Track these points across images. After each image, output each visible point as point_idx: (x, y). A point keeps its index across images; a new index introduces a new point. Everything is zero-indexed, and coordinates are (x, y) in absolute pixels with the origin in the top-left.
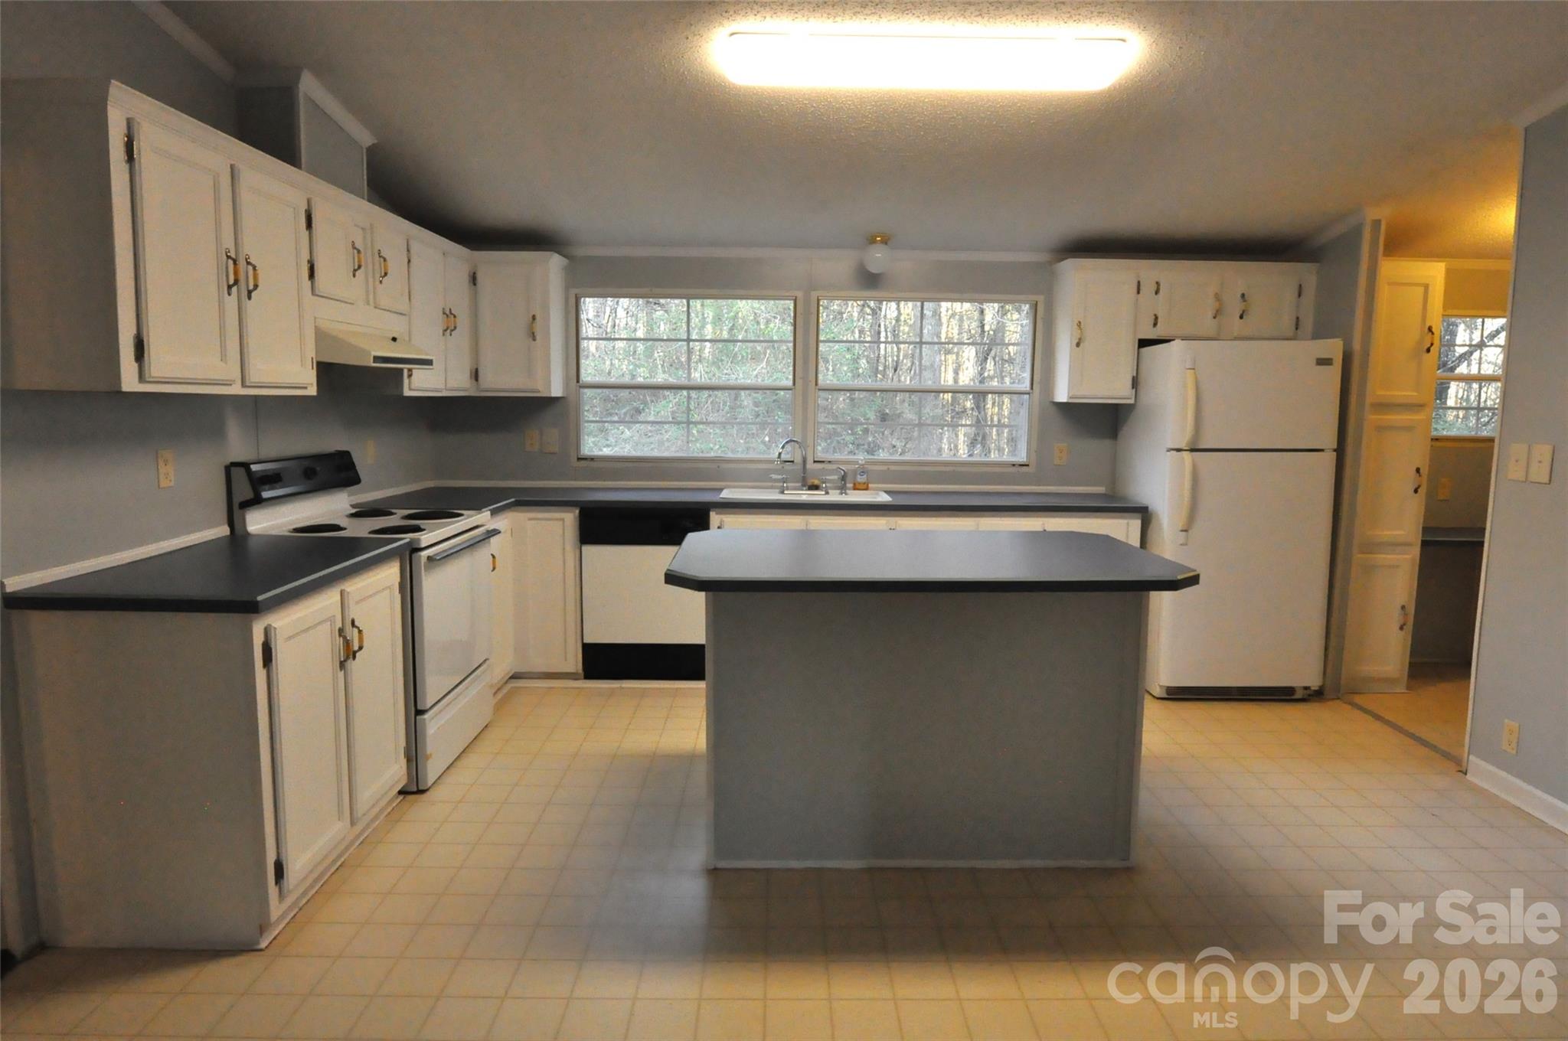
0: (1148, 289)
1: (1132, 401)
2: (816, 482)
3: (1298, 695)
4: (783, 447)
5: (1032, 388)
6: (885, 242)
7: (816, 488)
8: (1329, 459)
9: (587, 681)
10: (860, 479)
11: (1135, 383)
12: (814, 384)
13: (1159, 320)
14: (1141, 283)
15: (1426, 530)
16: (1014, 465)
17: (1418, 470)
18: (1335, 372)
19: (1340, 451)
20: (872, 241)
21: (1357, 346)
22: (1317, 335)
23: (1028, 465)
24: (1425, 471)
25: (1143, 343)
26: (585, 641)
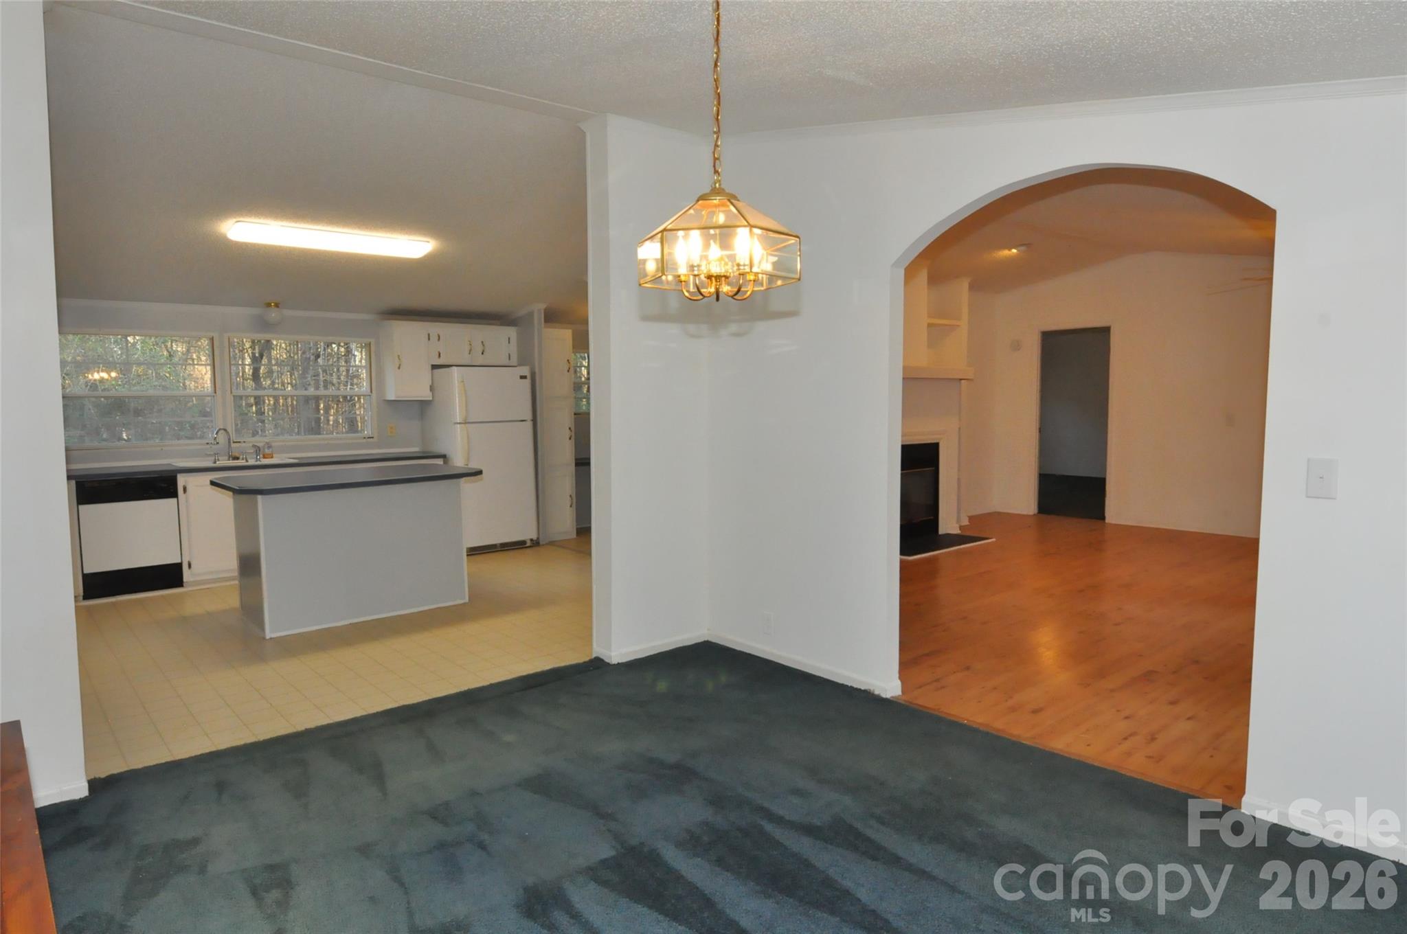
0: (434, 338)
1: (431, 399)
2: (237, 455)
3: (528, 544)
4: (217, 433)
5: (371, 392)
6: (277, 305)
7: (237, 458)
8: (529, 424)
9: (85, 601)
10: (267, 451)
11: (432, 388)
12: (229, 392)
13: (441, 355)
14: (431, 335)
15: (576, 459)
16: (365, 438)
17: (570, 429)
18: (527, 382)
19: (534, 421)
20: (269, 305)
21: (537, 370)
22: (520, 364)
23: (373, 438)
24: (573, 429)
25: (434, 367)
26: (85, 572)
